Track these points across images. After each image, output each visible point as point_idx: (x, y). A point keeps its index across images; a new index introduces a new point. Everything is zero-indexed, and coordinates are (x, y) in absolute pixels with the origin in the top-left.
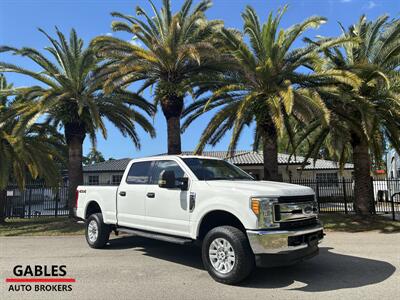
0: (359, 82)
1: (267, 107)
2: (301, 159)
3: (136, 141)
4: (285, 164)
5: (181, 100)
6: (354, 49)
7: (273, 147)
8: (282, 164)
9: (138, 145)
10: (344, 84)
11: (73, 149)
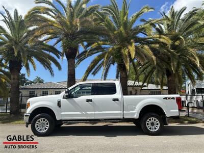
0: (170, 42)
1: (121, 55)
2: (141, 84)
3: (51, 72)
4: (132, 86)
5: (76, 49)
6: (168, 25)
7: (125, 76)
8: (130, 86)
9: (52, 74)
10: (162, 42)
11: (13, 75)
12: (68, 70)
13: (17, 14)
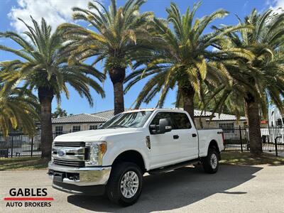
0: (253, 56)
1: (187, 75)
2: (209, 114)
3: (90, 100)
4: (199, 116)
5: (123, 70)
6: (248, 33)
7: (191, 104)
9: (91, 103)
11: (44, 106)
12: (115, 98)
13: (45, 25)
